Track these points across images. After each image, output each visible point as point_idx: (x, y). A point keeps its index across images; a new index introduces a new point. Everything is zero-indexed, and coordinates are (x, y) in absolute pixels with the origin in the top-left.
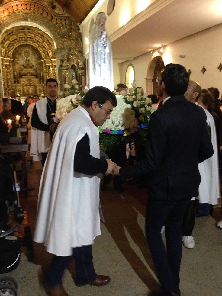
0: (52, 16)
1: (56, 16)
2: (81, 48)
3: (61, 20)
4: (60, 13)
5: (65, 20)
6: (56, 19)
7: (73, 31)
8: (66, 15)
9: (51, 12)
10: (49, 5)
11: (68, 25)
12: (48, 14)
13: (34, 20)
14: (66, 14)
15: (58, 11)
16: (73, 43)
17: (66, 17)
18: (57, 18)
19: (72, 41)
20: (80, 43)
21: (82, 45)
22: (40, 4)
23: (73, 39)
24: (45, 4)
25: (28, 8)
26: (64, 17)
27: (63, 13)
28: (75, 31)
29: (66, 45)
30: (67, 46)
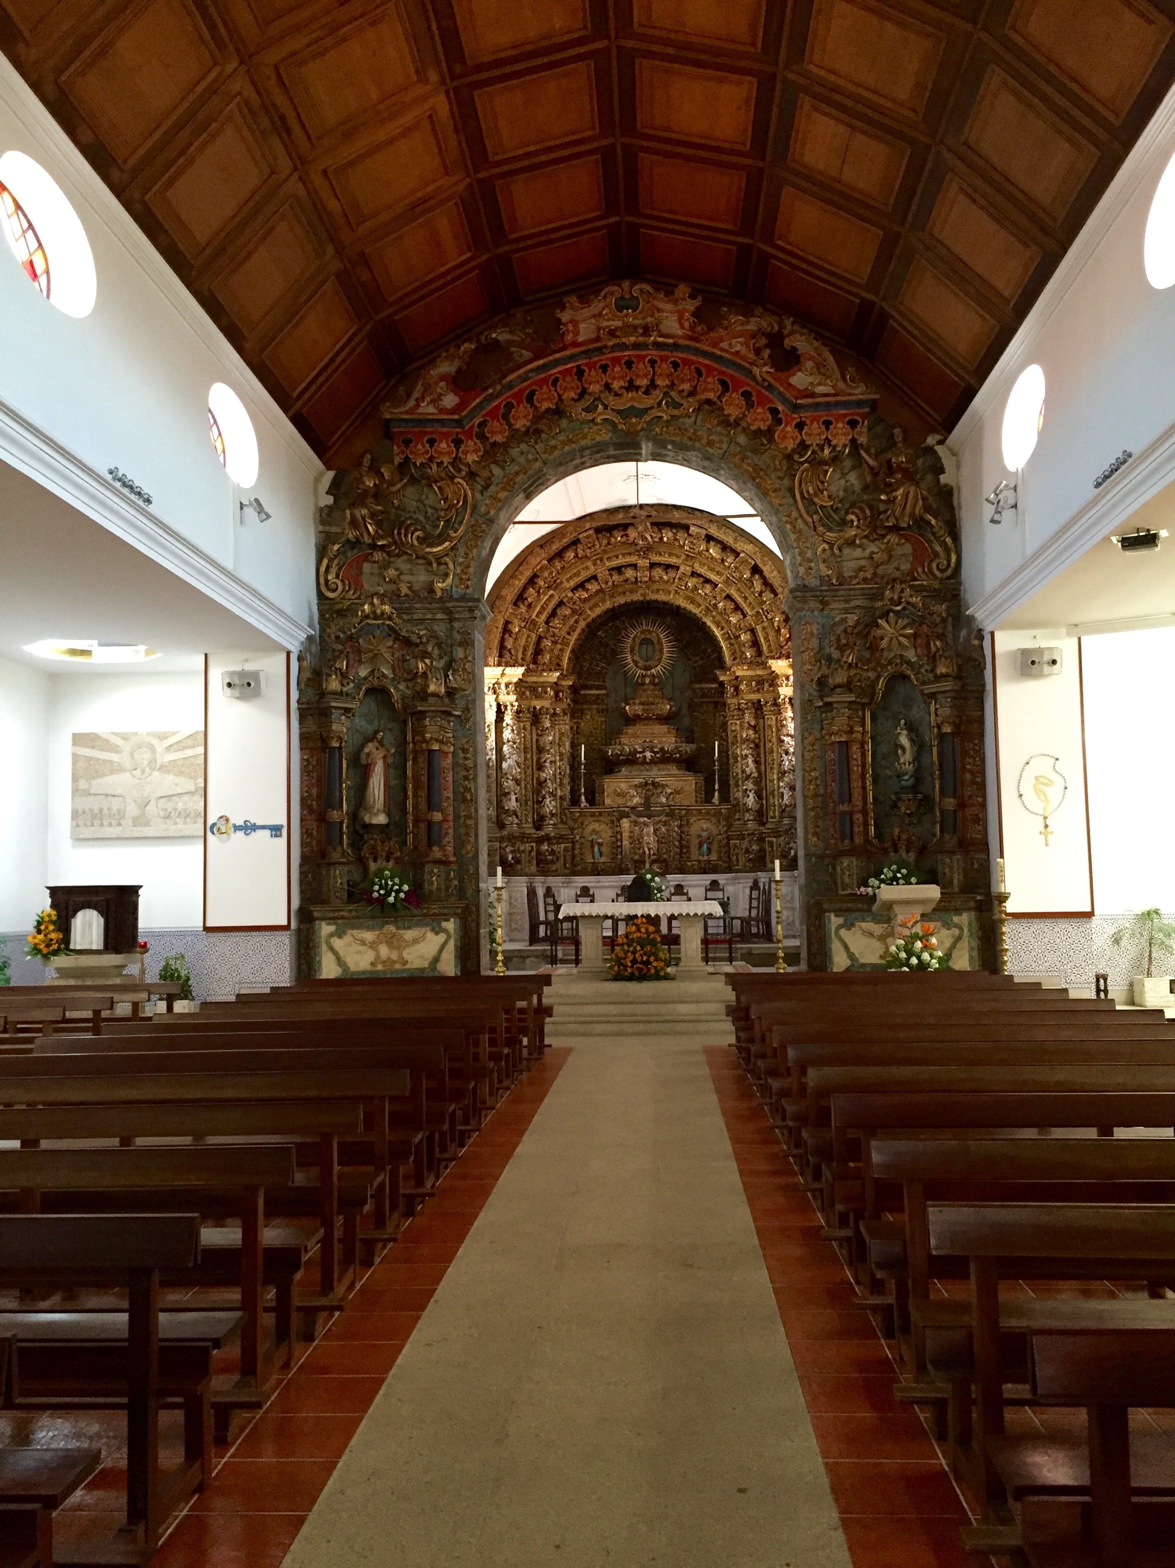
0: (774, 411)
1: (796, 408)
2: (949, 571)
3: (827, 424)
4: (820, 389)
5: (853, 424)
6: (800, 426)
7: (899, 483)
8: (860, 392)
9: (770, 387)
10: (758, 352)
11: (867, 451)
12: (750, 405)
13: (673, 443)
14: (856, 392)
15: (810, 379)
16: (899, 551)
17: (859, 403)
18: (804, 415)
19: (893, 538)
20: (944, 544)
21: (954, 558)
22: (705, 354)
23: (896, 529)
24: (738, 348)
25: (638, 382)
26: (846, 404)
27: (841, 384)
28: (910, 476)
29: (853, 565)
30: (861, 569)
